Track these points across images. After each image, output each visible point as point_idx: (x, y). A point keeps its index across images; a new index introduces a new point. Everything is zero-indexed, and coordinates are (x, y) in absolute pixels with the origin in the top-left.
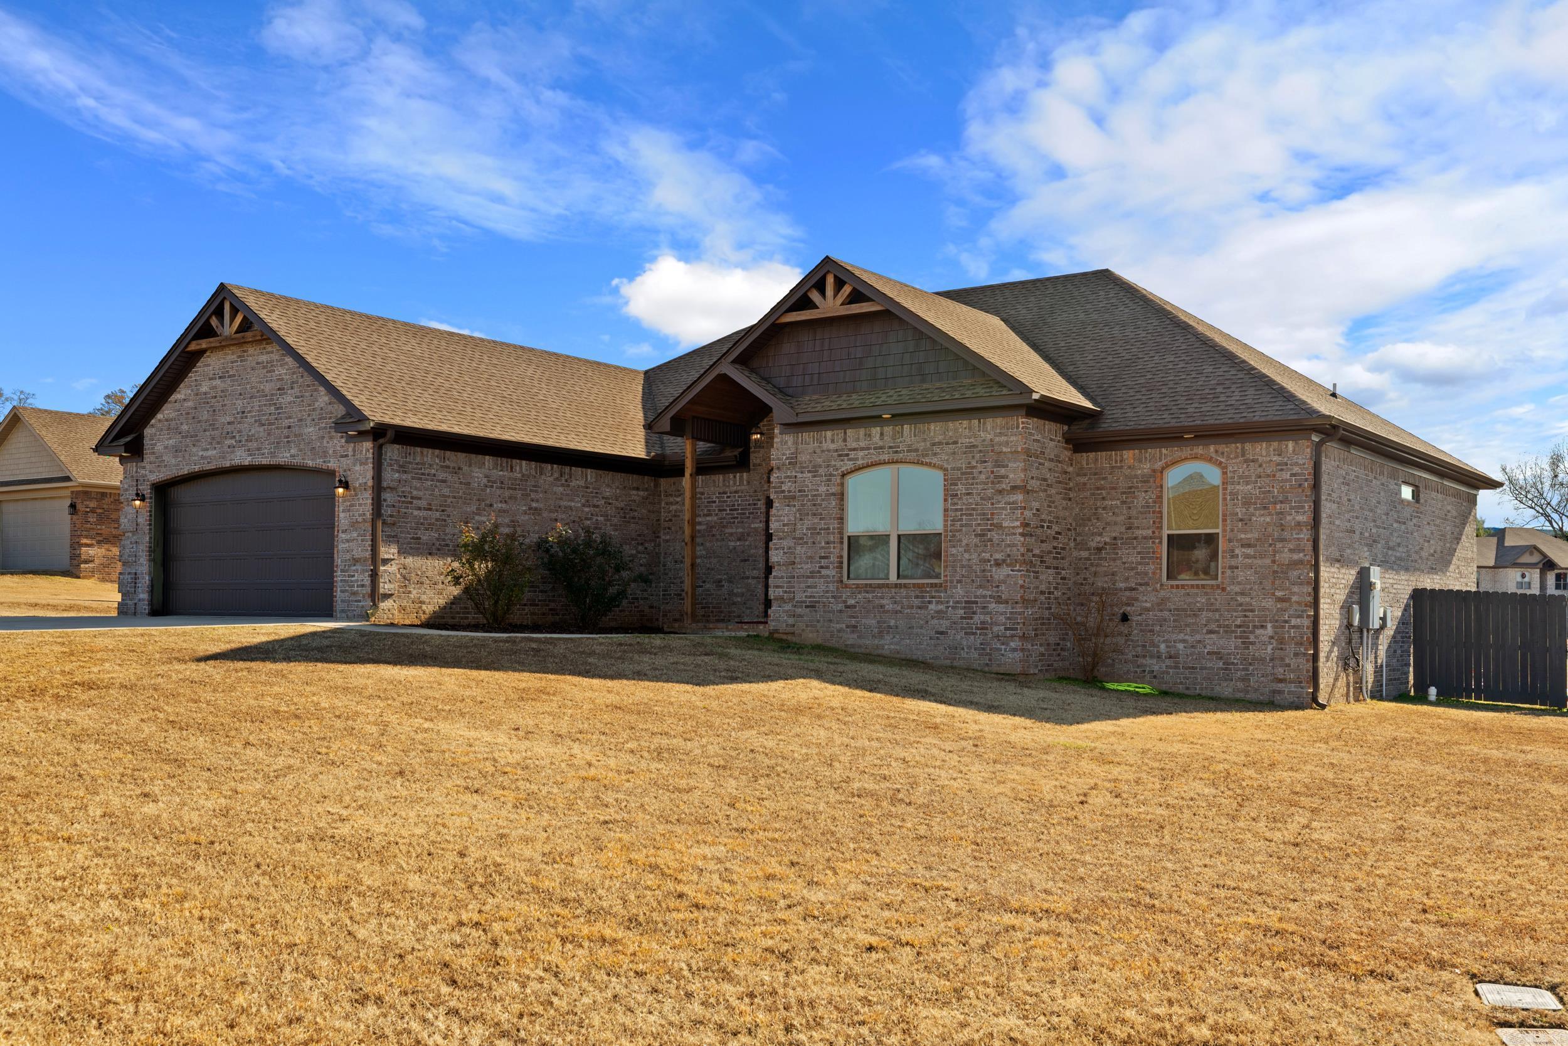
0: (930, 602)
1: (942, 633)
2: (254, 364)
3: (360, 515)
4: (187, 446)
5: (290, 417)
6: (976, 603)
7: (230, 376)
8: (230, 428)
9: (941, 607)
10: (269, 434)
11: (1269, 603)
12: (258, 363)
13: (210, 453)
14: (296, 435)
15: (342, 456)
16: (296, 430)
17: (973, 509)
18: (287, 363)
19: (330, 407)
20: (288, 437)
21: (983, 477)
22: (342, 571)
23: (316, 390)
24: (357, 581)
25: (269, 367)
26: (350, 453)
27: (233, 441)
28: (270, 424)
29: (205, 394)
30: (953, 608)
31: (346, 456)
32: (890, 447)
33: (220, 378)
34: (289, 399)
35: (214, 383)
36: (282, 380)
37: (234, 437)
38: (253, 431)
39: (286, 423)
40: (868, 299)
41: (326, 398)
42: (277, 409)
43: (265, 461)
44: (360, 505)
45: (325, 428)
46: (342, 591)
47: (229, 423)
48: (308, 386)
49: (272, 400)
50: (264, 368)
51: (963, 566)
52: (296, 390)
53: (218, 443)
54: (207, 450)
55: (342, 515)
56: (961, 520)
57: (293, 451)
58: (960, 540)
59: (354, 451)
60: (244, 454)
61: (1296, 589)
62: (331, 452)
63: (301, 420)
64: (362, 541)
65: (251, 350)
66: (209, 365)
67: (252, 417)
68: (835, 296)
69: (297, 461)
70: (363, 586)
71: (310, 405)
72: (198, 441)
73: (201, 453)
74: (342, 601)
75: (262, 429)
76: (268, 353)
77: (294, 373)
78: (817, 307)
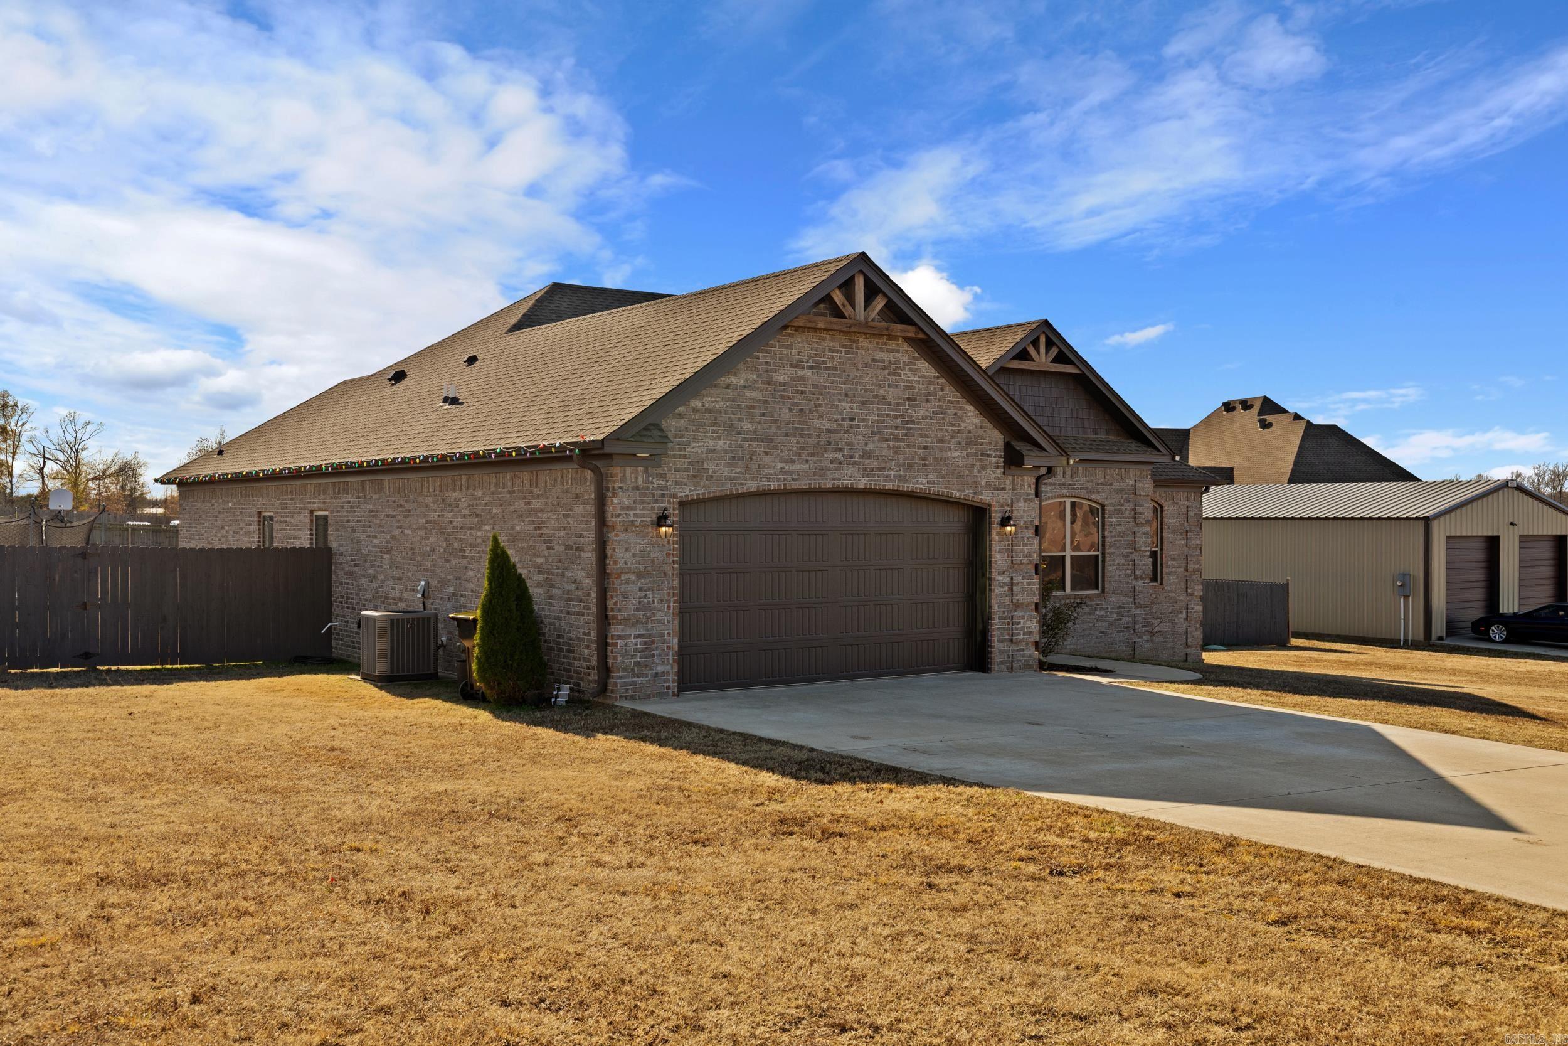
0: (1096, 609)
1: (1103, 633)
2: (868, 360)
3: (1026, 556)
4: (754, 453)
5: (926, 436)
6: (1124, 608)
7: (828, 369)
8: (833, 437)
9: (1103, 612)
10: (896, 453)
11: (1183, 597)
12: (874, 360)
13: (796, 467)
14: (935, 459)
15: (998, 489)
16: (937, 452)
17: (1122, 537)
18: (918, 369)
19: (981, 432)
20: (924, 459)
21: (1127, 513)
22: (1000, 618)
23: (961, 409)
24: (1023, 628)
25: (893, 370)
26: (1008, 486)
27: (839, 456)
28: (897, 440)
29: (784, 384)
30: (1111, 612)
31: (1003, 489)
32: (1070, 484)
33: (811, 367)
34: (923, 413)
35: (801, 373)
36: (913, 388)
37: (841, 450)
38: (871, 446)
39: (922, 441)
40: (1071, 362)
41: (976, 421)
42: (907, 422)
43: (889, 486)
44: (1025, 545)
45: (976, 455)
46: (1000, 641)
47: (829, 430)
48: (951, 402)
49: (897, 410)
50: (884, 368)
51: (1115, 581)
52: (933, 404)
53: (813, 455)
54: (793, 462)
55: (998, 555)
56: (1114, 545)
57: (931, 477)
58: (1114, 561)
59: (1013, 484)
60: (857, 474)
61: (1196, 587)
62: (983, 483)
63: (941, 441)
64: (1029, 584)
65: (864, 342)
66: (790, 347)
67: (868, 427)
68: (1047, 353)
69: (938, 489)
70: (1030, 633)
71: (953, 425)
72: (774, 447)
73: (779, 466)
74: (1001, 651)
75: (885, 445)
76: (892, 351)
77: (930, 383)
78: (1033, 361)
